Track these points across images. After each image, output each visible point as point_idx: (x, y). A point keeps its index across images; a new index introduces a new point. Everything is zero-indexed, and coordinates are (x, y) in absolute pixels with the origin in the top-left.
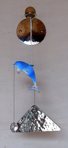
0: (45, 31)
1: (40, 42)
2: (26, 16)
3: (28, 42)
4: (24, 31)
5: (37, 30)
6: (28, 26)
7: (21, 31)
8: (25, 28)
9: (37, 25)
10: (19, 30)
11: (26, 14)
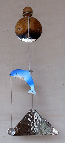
0: (41, 29)
1: (36, 39)
2: (24, 16)
3: (26, 39)
4: (21, 29)
5: (34, 28)
6: (25, 24)
7: (19, 29)
8: (23, 26)
9: (34, 24)
10: (17, 28)
11: (23, 13)
